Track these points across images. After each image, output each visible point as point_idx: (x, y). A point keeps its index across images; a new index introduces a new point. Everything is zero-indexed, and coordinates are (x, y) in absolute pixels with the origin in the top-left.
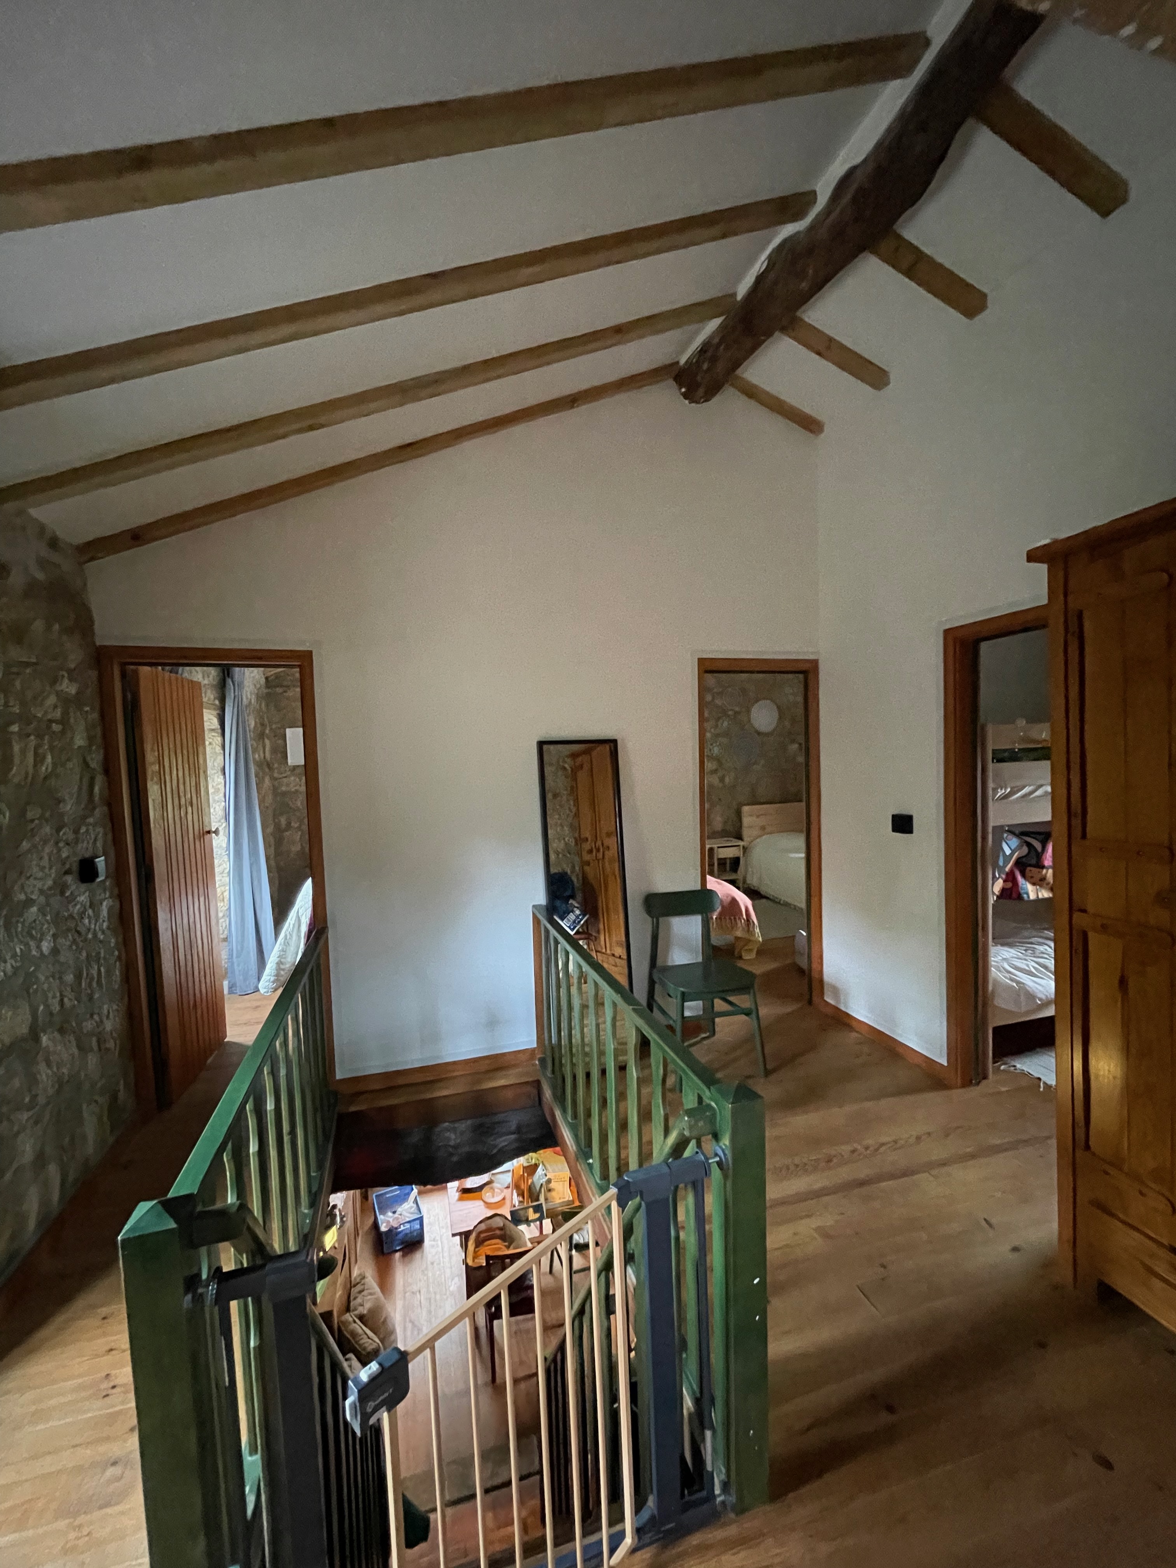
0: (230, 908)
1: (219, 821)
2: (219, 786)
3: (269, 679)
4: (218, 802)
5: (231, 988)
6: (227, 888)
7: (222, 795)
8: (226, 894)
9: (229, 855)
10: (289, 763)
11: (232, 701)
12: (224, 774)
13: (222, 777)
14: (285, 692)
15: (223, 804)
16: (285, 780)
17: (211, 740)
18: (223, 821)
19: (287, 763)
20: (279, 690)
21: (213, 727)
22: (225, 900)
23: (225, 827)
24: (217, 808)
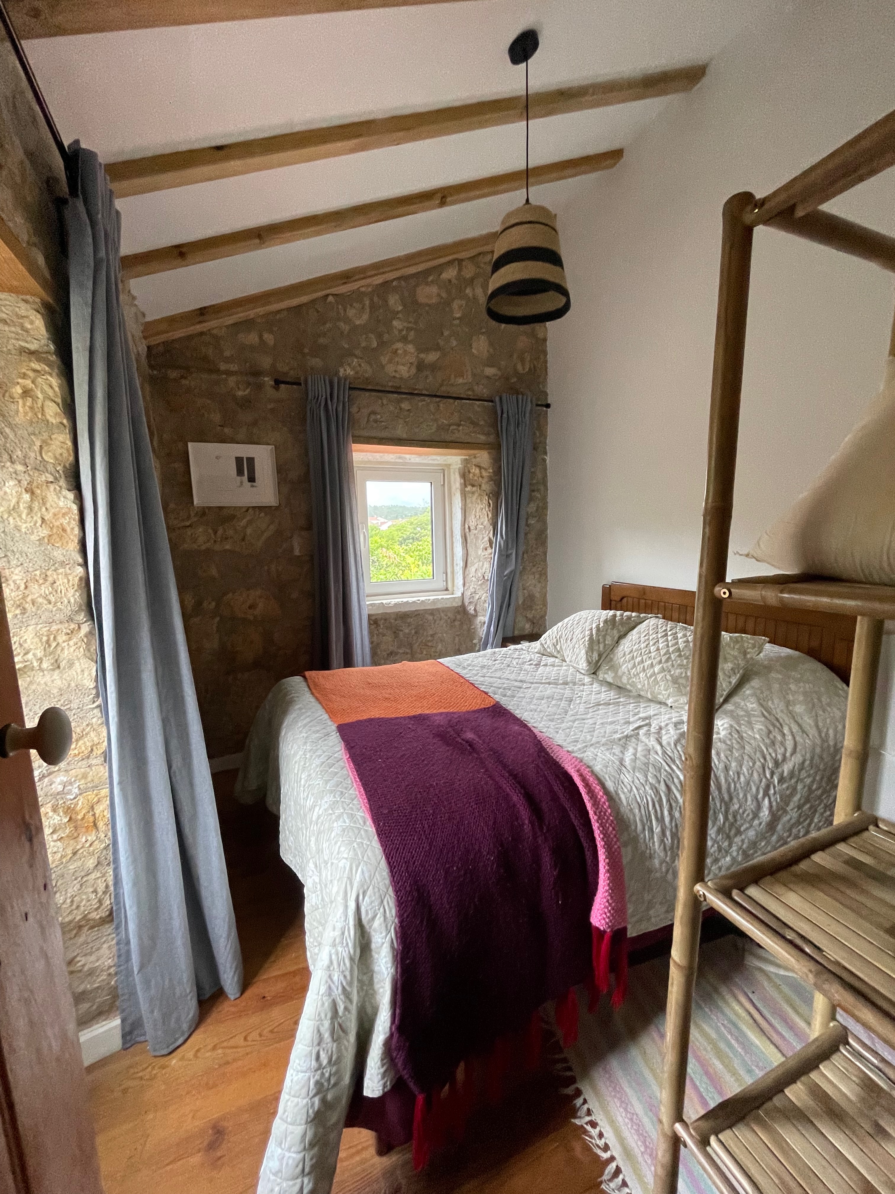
0: (115, 842)
1: (70, 620)
2: (65, 521)
3: (154, 352)
4: (63, 564)
5: (130, 1033)
6: (105, 791)
7: (73, 545)
8: (103, 809)
9: (104, 709)
10: (196, 502)
11: (90, 272)
12: (77, 487)
13: (71, 496)
14: (182, 377)
15: (80, 570)
16: (189, 532)
17: (28, 383)
18: (82, 617)
19: (193, 503)
20: (173, 374)
21: (34, 346)
22: (101, 824)
23: (90, 633)
24: (61, 581)
